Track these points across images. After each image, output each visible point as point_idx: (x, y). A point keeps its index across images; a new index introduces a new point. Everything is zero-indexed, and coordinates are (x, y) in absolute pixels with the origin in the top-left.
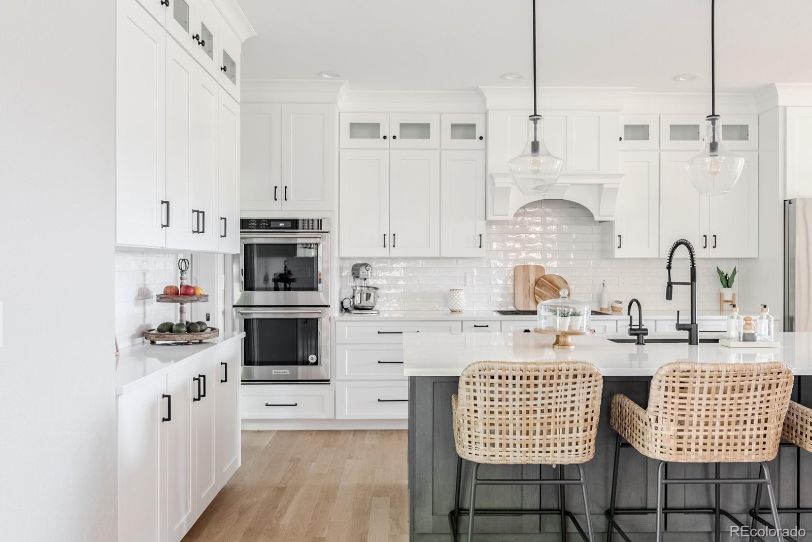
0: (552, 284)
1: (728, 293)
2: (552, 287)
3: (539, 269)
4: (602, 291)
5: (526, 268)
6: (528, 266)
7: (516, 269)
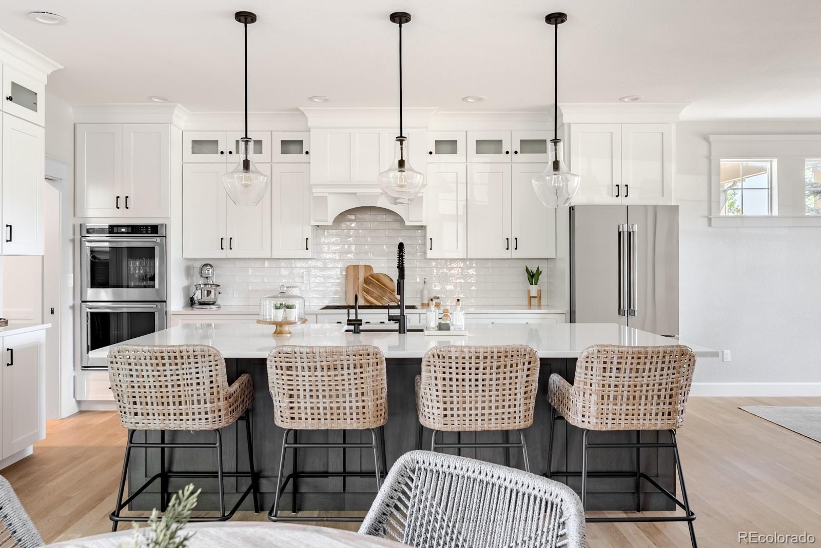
0: (379, 281)
1: (534, 290)
2: (377, 284)
3: (368, 268)
4: (424, 288)
5: (356, 267)
6: (358, 266)
7: (347, 269)
